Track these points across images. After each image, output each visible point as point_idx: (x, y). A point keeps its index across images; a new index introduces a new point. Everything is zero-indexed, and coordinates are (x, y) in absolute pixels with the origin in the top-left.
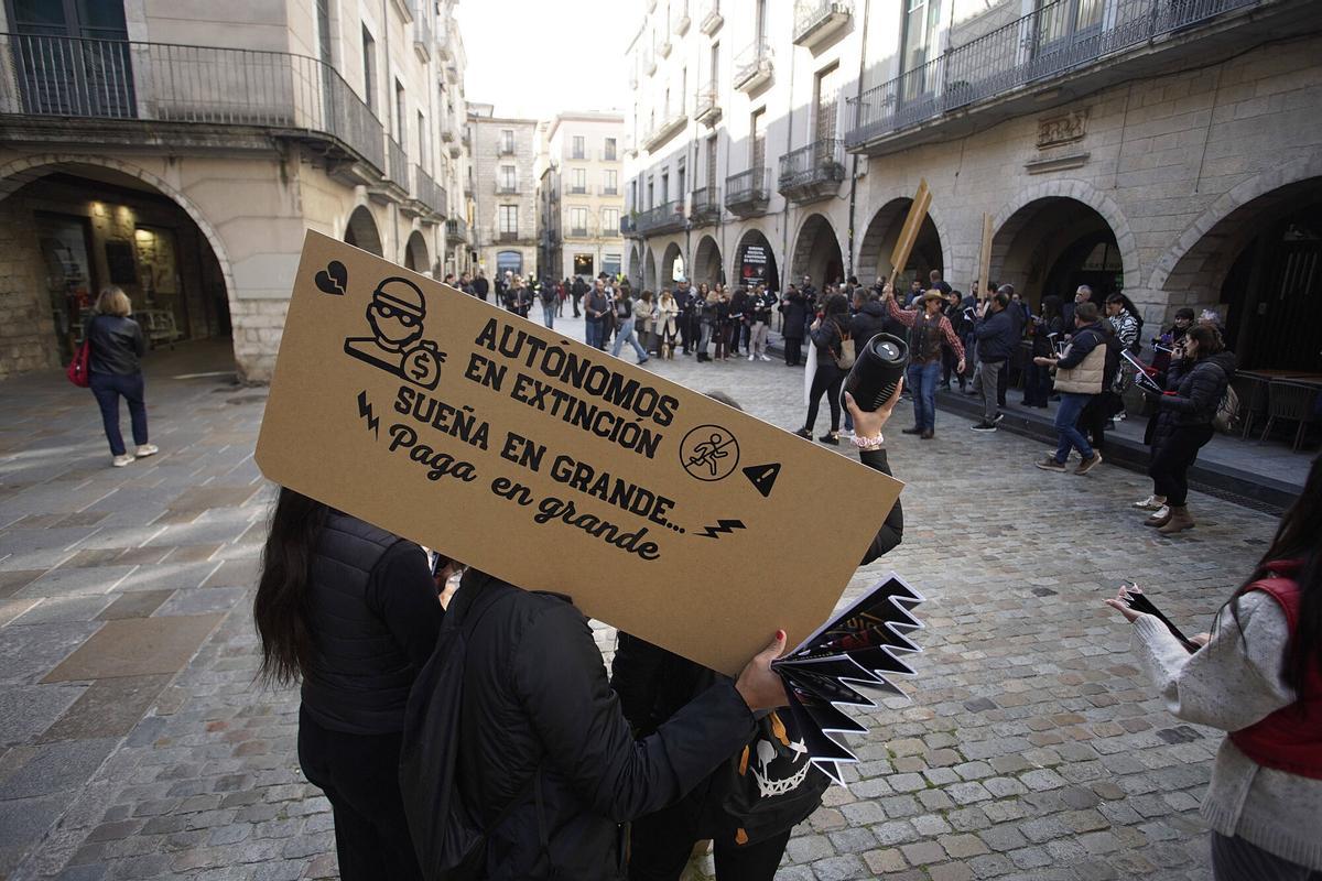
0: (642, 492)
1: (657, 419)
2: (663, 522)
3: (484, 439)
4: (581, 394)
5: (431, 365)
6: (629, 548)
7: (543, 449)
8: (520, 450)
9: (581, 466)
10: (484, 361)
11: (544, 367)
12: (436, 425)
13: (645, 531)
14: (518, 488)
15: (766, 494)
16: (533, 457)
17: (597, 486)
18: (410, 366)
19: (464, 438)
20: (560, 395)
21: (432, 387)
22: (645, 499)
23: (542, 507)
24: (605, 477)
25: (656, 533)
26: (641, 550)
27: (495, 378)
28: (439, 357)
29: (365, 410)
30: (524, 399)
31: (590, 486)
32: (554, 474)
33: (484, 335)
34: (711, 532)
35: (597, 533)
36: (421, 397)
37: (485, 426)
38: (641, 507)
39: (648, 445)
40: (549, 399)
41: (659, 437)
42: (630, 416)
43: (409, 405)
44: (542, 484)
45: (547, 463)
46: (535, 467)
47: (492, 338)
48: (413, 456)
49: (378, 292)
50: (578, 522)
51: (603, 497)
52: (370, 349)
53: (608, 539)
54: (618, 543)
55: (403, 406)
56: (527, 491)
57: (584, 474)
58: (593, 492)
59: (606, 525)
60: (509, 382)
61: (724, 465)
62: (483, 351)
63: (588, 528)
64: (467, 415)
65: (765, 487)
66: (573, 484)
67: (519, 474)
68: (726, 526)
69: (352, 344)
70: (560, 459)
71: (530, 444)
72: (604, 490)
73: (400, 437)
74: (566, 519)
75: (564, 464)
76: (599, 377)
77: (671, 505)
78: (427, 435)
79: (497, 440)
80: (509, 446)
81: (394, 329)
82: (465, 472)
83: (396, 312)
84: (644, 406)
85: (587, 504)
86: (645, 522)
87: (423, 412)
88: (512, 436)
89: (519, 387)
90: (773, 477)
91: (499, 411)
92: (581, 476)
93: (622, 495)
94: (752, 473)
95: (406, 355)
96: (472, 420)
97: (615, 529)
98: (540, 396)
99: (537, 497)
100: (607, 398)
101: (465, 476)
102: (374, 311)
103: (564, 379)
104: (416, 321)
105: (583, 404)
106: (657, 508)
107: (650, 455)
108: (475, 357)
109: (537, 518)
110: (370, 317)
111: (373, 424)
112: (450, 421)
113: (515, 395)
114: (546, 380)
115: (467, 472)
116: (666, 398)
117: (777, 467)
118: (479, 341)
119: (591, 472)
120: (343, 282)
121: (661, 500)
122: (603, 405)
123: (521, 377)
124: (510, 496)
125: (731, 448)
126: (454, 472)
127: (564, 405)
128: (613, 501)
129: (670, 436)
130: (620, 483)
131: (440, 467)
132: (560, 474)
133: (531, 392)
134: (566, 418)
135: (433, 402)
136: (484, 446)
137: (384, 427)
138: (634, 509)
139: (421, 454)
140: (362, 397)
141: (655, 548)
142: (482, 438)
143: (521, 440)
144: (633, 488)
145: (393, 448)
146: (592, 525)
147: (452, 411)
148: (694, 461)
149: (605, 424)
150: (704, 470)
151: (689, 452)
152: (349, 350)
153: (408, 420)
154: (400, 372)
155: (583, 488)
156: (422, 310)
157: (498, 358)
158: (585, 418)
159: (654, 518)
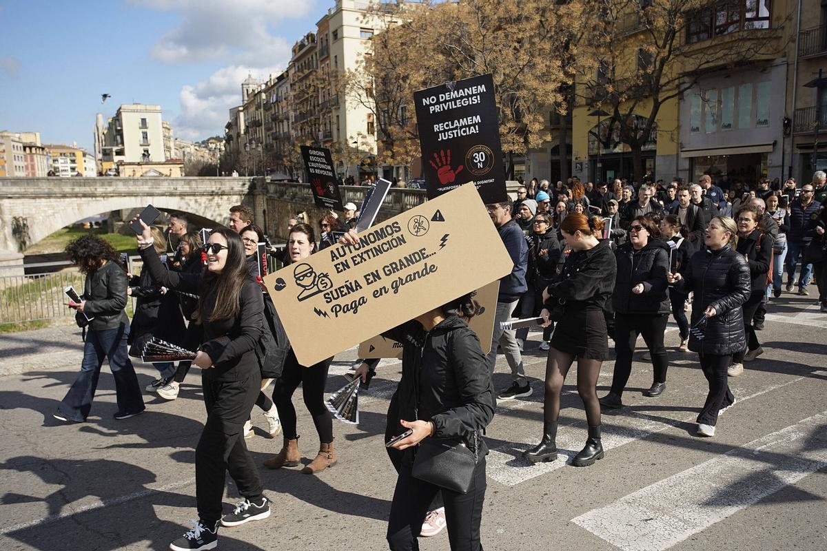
0: (413, 254)
1: (396, 231)
2: (427, 256)
3: (359, 285)
4: (372, 246)
5: (326, 280)
6: (427, 273)
7: (377, 271)
8: (371, 278)
9: (391, 265)
10: (339, 264)
11: (356, 249)
12: (342, 296)
13: (426, 264)
14: (381, 289)
15: (444, 221)
16: (376, 276)
17: (401, 266)
18: (321, 286)
19: (353, 291)
20: (367, 252)
21: (332, 286)
22: (416, 255)
23: (393, 288)
24: (400, 261)
25: (429, 262)
26: (431, 271)
27: (346, 266)
28: (326, 276)
29: (319, 313)
30: (359, 263)
31: (399, 268)
32: (386, 275)
33: (333, 257)
34: (442, 245)
35: (415, 279)
36: (331, 292)
37: (356, 282)
38: (418, 259)
39: (401, 240)
40: (365, 256)
41: (402, 235)
42: (389, 238)
43: (330, 298)
44: (386, 281)
45: (381, 274)
46: (380, 278)
47: (335, 256)
48: (345, 312)
49: (295, 275)
50: (407, 281)
51: (405, 267)
52: (307, 293)
53: (419, 277)
54: (423, 275)
55: (329, 300)
56: (384, 288)
57: (394, 266)
58: (401, 269)
59: (414, 274)
60: (350, 263)
61: (425, 225)
62: (336, 262)
63: (411, 280)
64: (348, 284)
65: (442, 219)
66: (394, 272)
67: (377, 285)
68: (444, 239)
69: (300, 298)
70: (384, 269)
71: (372, 273)
72: (404, 264)
73: (335, 310)
74: (403, 284)
75: (386, 269)
76: (371, 237)
77: (424, 249)
78: (343, 301)
79: (362, 282)
80: (367, 280)
81: (307, 281)
82: (363, 301)
83: (304, 276)
84: (390, 232)
85: (403, 274)
86: (423, 261)
87: (336, 296)
88: (365, 277)
89: (354, 261)
90: (440, 213)
91: (356, 273)
92: (393, 268)
93: (410, 260)
94: (434, 219)
95: (317, 285)
96: (351, 283)
97: (418, 272)
98: (362, 258)
99: (388, 286)
100: (379, 240)
101: (364, 302)
102: (298, 282)
103: (364, 246)
104: (311, 273)
105: (375, 248)
106: (422, 254)
107: (405, 242)
108: (335, 266)
109: (395, 293)
110: (299, 284)
111: (325, 314)
112: (345, 290)
113: (355, 264)
114: (359, 252)
115: (363, 300)
116: (393, 224)
117: (438, 211)
118: (333, 260)
119: (395, 263)
120: (283, 282)
121: (421, 251)
122: (379, 243)
123: (352, 258)
124: (381, 294)
125: (422, 219)
126: (360, 304)
127: (370, 253)
128: (409, 265)
129: (404, 232)
130: (405, 258)
131: (354, 307)
132: (388, 273)
133: (358, 259)
134: (374, 256)
135: (336, 290)
136: (361, 288)
137: (329, 312)
138: (417, 261)
139: (346, 309)
140: (315, 310)
141: (434, 266)
142: (358, 286)
143: (369, 275)
144: (410, 256)
145: (337, 316)
146: (411, 278)
147: (343, 287)
148: (417, 232)
149: (385, 247)
150: (422, 231)
151: (413, 231)
152: (300, 300)
153: (334, 302)
154: (320, 291)
155: (398, 270)
156: (311, 268)
157: (342, 260)
158: (379, 251)
159: (424, 258)
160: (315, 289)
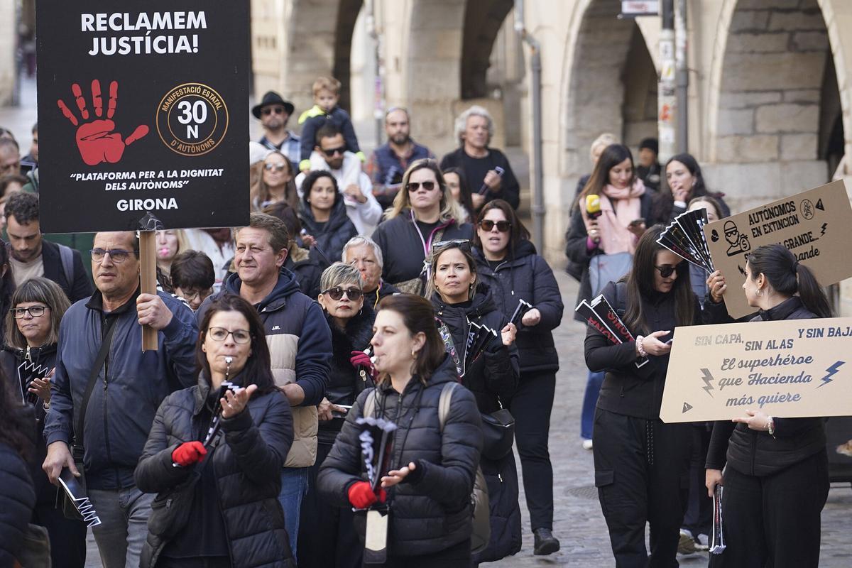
0: (804, 235)
1: (793, 210)
2: (813, 240)
4: (776, 219)
5: (746, 242)
6: (813, 256)
9: (790, 240)
10: (755, 229)
11: (766, 219)
13: (812, 247)
15: (824, 210)
17: (796, 243)
18: (742, 246)
20: (773, 223)
22: (806, 237)
24: (795, 238)
26: (815, 254)
27: (759, 232)
28: (746, 238)
31: (794, 245)
33: (750, 221)
34: (823, 233)
38: (807, 240)
39: (796, 220)
40: (772, 227)
41: (796, 215)
42: (788, 215)
47: (752, 221)
49: (725, 231)
51: (799, 245)
52: (733, 250)
53: (808, 257)
54: (810, 256)
57: (791, 242)
58: (796, 246)
59: (805, 254)
60: (762, 230)
61: (812, 210)
62: (753, 226)
65: (822, 208)
68: (824, 227)
69: (729, 252)
72: (798, 243)
76: (776, 210)
77: (811, 233)
81: (733, 238)
83: (730, 233)
84: (788, 209)
86: (810, 244)
89: (765, 230)
90: (821, 203)
92: (791, 244)
93: (802, 240)
94: (817, 206)
95: (740, 244)
97: (807, 253)
98: (770, 228)
100: (781, 214)
102: (727, 237)
103: (771, 218)
104: (736, 231)
105: (778, 221)
106: (810, 237)
107: (798, 222)
108: (752, 230)
110: (727, 240)
113: (765, 233)
114: (768, 222)
116: (790, 203)
117: (820, 199)
118: (750, 224)
119: (791, 240)
120: (717, 235)
121: (809, 233)
122: (782, 217)
123: (764, 226)
125: (810, 204)
127: (775, 225)
128: (801, 244)
129: (798, 213)
130: (799, 237)
133: (767, 229)
134: (778, 229)
138: (806, 242)
140: (739, 267)
141: (818, 250)
144: (802, 236)
148: (806, 215)
149: (786, 222)
150: (810, 216)
151: (804, 213)
152: (729, 255)
154: (741, 251)
155: (794, 247)
156: (735, 227)
157: (756, 225)
158: (781, 225)
159: (811, 241)
160: (738, 248)
